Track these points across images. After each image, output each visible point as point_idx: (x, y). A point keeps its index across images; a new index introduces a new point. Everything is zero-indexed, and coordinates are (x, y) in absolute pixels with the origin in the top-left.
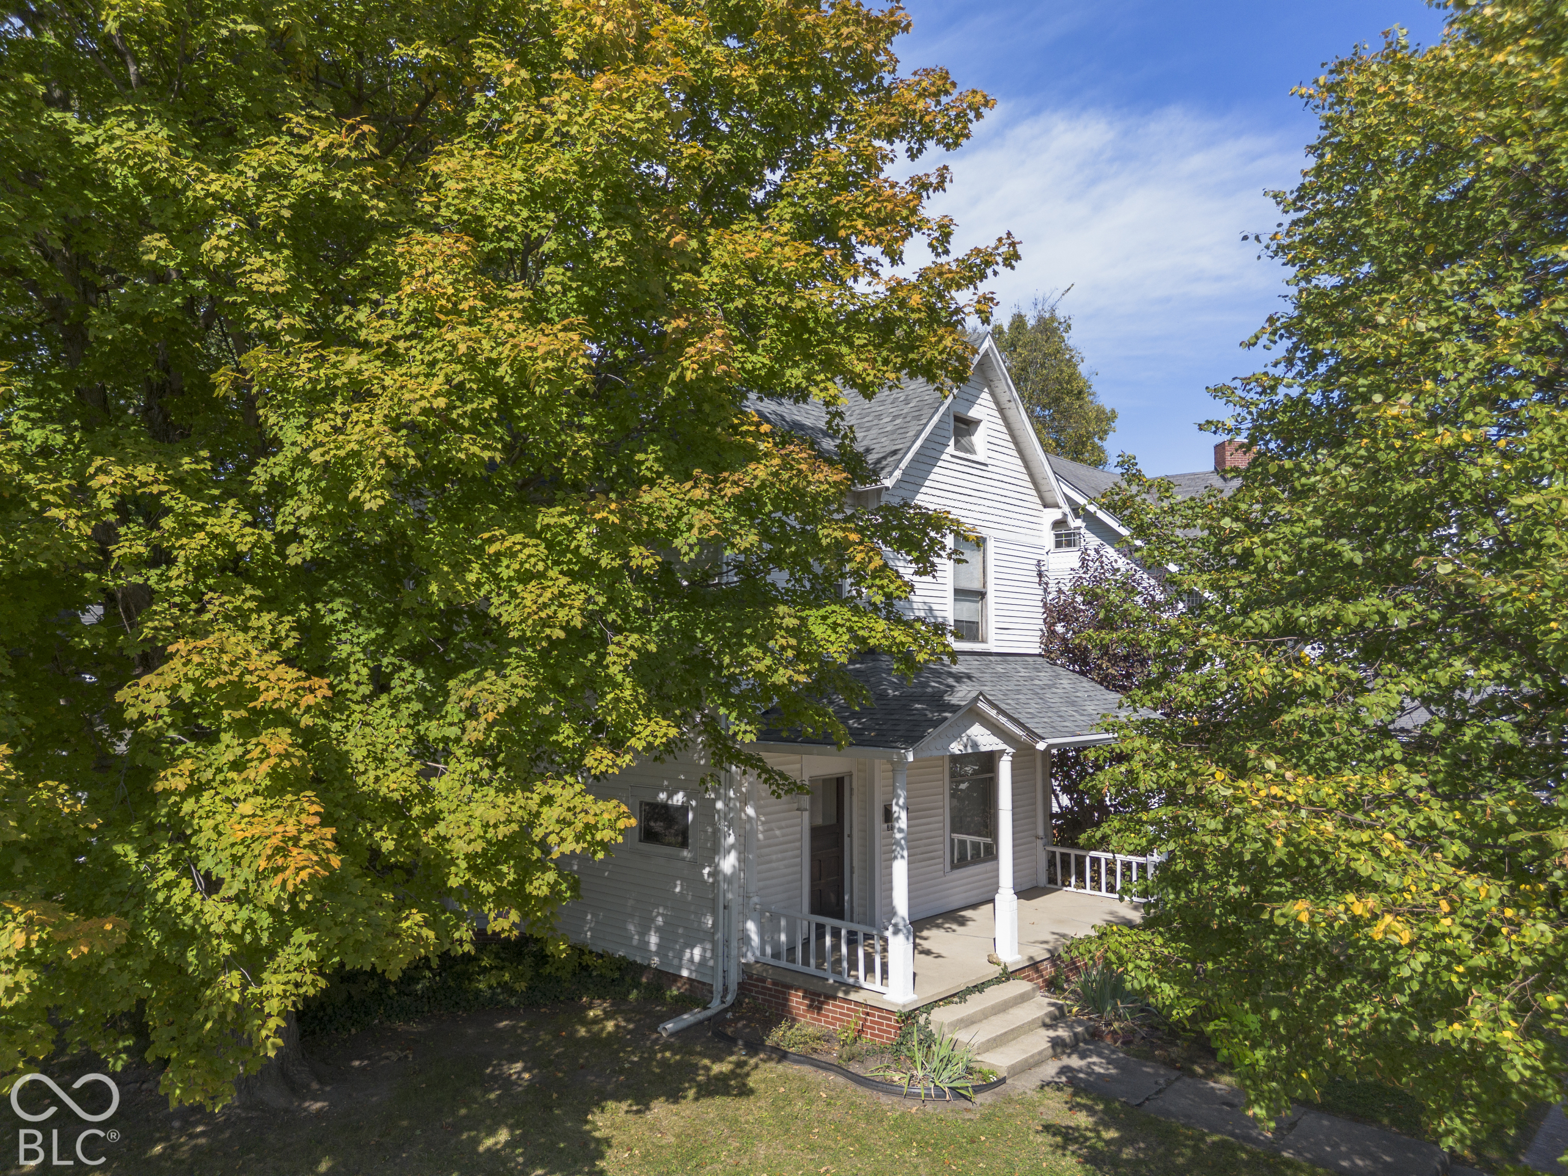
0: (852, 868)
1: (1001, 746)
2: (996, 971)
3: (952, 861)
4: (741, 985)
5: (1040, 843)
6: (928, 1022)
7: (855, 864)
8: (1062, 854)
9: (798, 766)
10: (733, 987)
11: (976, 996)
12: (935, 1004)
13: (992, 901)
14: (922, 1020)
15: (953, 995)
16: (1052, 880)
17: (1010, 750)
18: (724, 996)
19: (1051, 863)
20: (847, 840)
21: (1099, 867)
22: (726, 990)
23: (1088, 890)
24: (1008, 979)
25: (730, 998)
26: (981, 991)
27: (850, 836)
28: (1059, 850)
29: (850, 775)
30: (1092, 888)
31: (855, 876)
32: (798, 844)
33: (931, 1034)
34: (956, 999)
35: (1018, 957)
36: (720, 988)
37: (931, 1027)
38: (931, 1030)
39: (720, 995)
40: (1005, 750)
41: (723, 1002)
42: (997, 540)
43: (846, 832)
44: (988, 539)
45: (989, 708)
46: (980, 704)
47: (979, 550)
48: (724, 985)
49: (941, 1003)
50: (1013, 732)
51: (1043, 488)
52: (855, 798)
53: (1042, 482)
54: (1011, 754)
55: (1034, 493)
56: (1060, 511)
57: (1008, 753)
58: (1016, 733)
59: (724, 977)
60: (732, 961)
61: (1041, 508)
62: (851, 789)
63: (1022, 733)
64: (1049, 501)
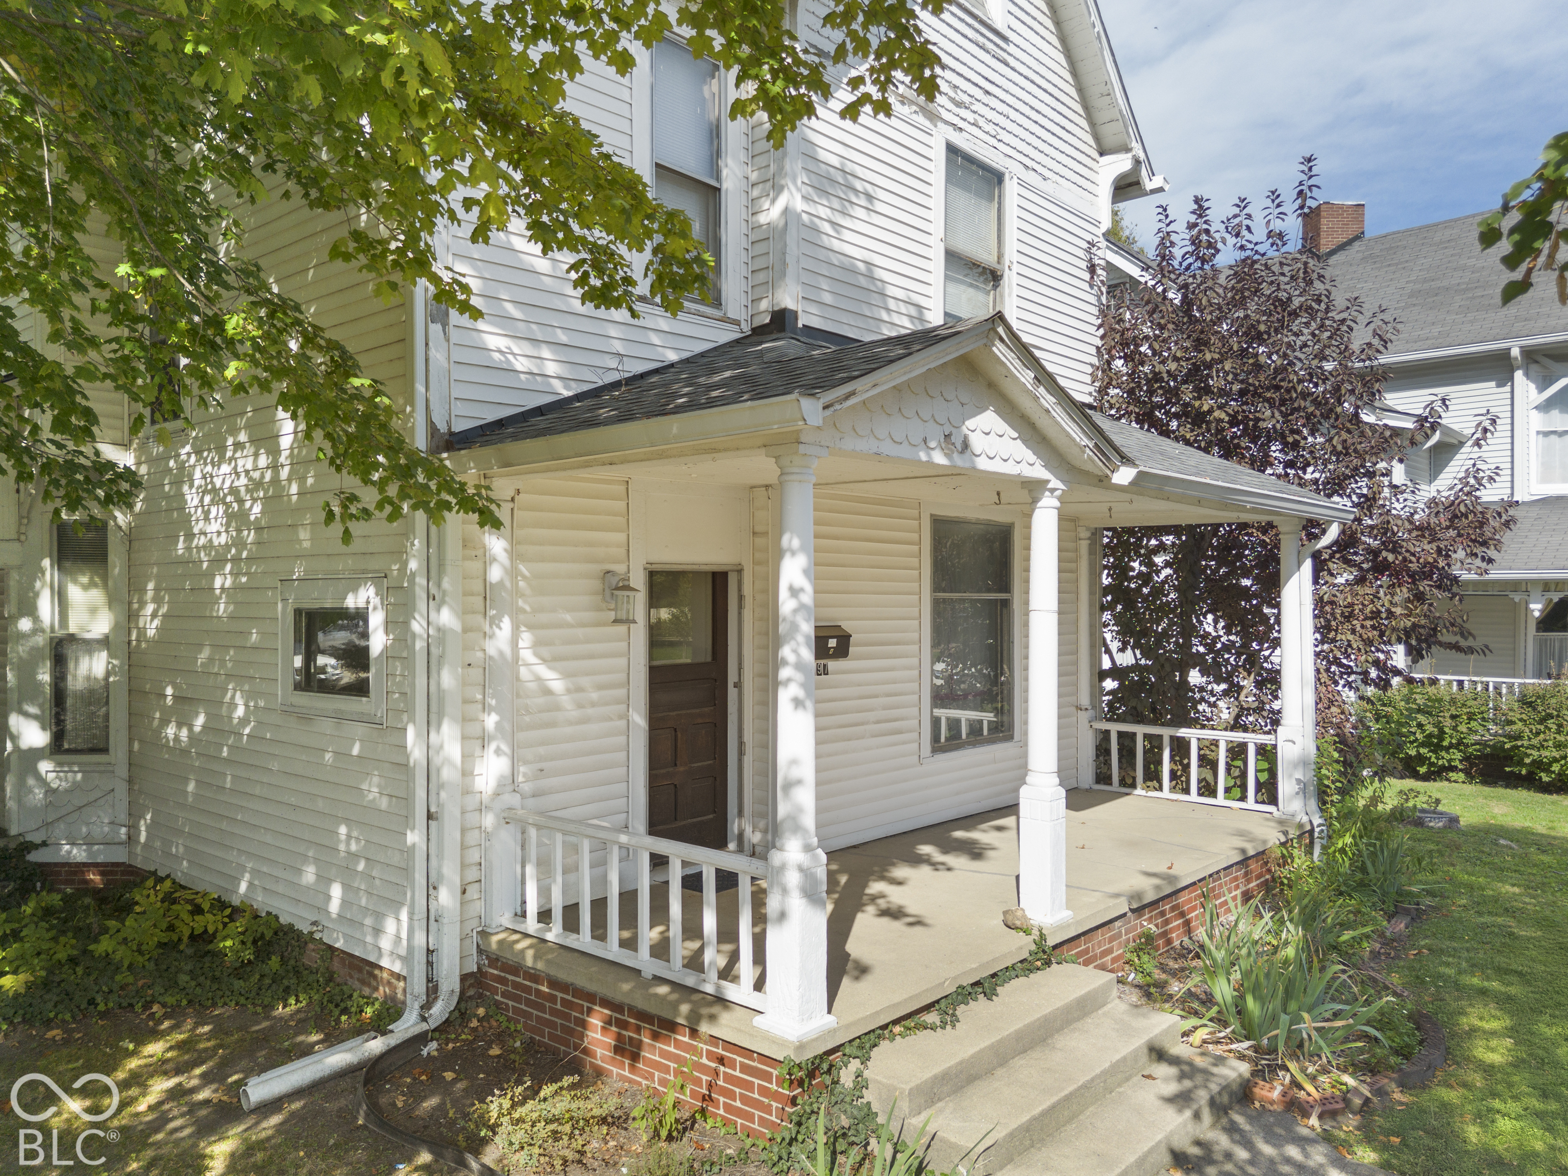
0: (741, 744)
1: (1039, 472)
2: (1022, 945)
3: (936, 738)
4: (476, 978)
5: (1084, 717)
6: (861, 1084)
7: (748, 737)
8: (1120, 734)
9: (621, 537)
10: (450, 983)
11: (979, 1006)
12: (881, 1033)
13: (1012, 809)
14: (847, 1077)
15: (928, 1008)
16: (1103, 778)
17: (1055, 483)
18: (427, 1006)
19: (1102, 750)
20: (732, 692)
21: (1187, 755)
22: (432, 990)
23: (1166, 793)
24: (1048, 963)
25: (439, 1011)
26: (990, 994)
27: (739, 685)
28: (1115, 728)
29: (740, 572)
30: (1173, 789)
31: (748, 760)
32: (622, 692)
33: (868, 1114)
34: (932, 1018)
35: (1065, 915)
36: (422, 989)
37: (869, 1096)
38: (869, 1103)
39: (417, 1006)
40: (1048, 481)
41: (424, 1019)
42: (1022, 183)
43: (732, 678)
44: (1007, 177)
45: (1017, 363)
46: (999, 349)
47: (991, 199)
48: (429, 980)
49: (897, 1029)
50: (1068, 435)
51: (1101, 117)
52: (747, 614)
53: (1098, 103)
54: (1058, 493)
55: (1084, 124)
56: (1130, 155)
57: (1052, 491)
58: (1074, 440)
59: (429, 964)
60: (446, 929)
61: (1095, 155)
62: (741, 598)
63: (1085, 441)
64: (1109, 141)
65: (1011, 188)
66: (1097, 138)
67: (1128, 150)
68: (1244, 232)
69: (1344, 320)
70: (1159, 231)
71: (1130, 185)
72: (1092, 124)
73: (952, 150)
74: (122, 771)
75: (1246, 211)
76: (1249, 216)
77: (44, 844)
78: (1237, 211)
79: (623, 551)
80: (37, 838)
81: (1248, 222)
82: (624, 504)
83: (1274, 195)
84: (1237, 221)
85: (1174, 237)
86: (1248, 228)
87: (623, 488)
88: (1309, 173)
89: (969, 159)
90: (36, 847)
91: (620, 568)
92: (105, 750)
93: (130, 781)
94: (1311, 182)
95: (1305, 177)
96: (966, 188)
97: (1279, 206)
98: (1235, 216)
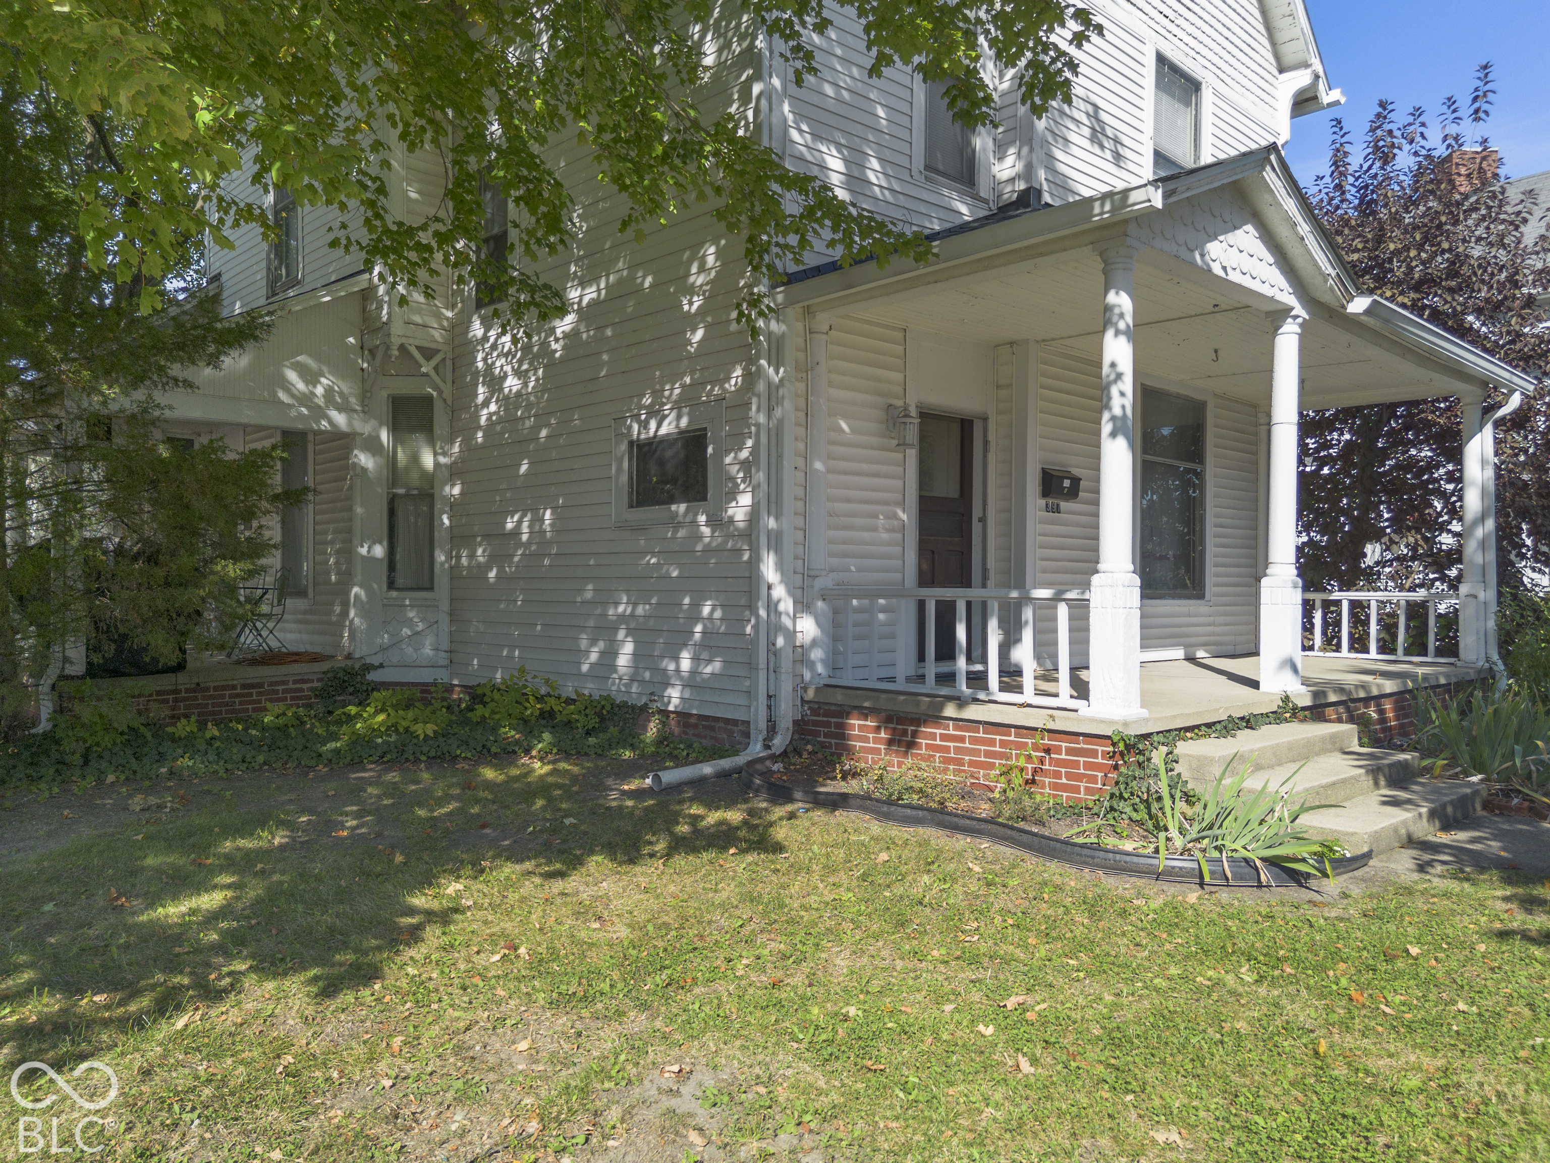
0: (985, 570)
1: (1288, 297)
2: (1272, 699)
4: (800, 726)
9: (900, 377)
10: (785, 723)
11: (1247, 733)
12: (1179, 733)
15: (1208, 725)
17: (1299, 310)
18: (769, 739)
20: (976, 527)
22: (772, 728)
23: (1344, 653)
24: (1292, 718)
25: (779, 742)
26: (1253, 728)
27: (983, 520)
29: (985, 419)
31: (991, 585)
34: (1213, 733)
35: (1301, 688)
36: (763, 724)
38: (1179, 775)
39: (761, 738)
40: (1292, 309)
41: (768, 747)
42: (1216, 93)
43: (976, 513)
44: (1204, 86)
45: (1283, 191)
46: (1270, 176)
47: (1188, 104)
48: (769, 721)
49: (1189, 735)
50: (1316, 263)
51: (1281, 37)
52: (991, 457)
53: (1280, 23)
54: (1300, 320)
55: (1266, 43)
56: (1309, 71)
57: (1296, 317)
58: (1319, 268)
59: (769, 707)
60: (783, 677)
61: (1276, 72)
62: (986, 443)
63: (1330, 271)
64: (1289, 59)
65: (1207, 95)
66: (1277, 56)
67: (1306, 65)
68: (1418, 138)
69: (1519, 213)
70: (1334, 142)
71: (1307, 100)
72: (1274, 44)
73: (1161, 59)
74: (445, 606)
75: (1421, 119)
76: (1423, 125)
77: (381, 666)
78: (1411, 119)
79: (900, 390)
80: (376, 661)
81: (1422, 129)
82: (901, 348)
83: (1450, 102)
84: (1412, 128)
85: (1347, 148)
86: (1422, 134)
87: (901, 335)
88: (1486, 81)
89: (1175, 69)
90: (376, 668)
91: (899, 403)
92: (431, 588)
93: (451, 614)
94: (1487, 87)
95: (1481, 84)
96: (1171, 94)
97: (1454, 111)
98: (1410, 124)
